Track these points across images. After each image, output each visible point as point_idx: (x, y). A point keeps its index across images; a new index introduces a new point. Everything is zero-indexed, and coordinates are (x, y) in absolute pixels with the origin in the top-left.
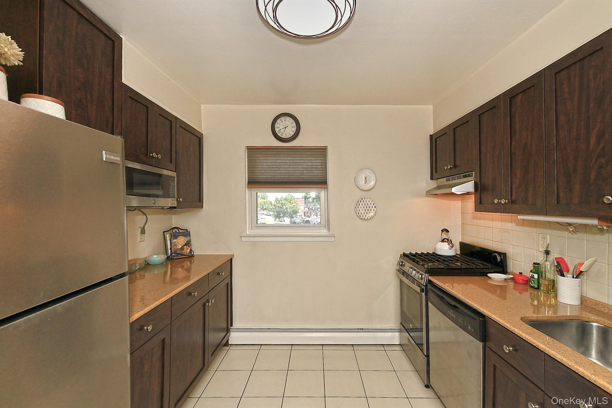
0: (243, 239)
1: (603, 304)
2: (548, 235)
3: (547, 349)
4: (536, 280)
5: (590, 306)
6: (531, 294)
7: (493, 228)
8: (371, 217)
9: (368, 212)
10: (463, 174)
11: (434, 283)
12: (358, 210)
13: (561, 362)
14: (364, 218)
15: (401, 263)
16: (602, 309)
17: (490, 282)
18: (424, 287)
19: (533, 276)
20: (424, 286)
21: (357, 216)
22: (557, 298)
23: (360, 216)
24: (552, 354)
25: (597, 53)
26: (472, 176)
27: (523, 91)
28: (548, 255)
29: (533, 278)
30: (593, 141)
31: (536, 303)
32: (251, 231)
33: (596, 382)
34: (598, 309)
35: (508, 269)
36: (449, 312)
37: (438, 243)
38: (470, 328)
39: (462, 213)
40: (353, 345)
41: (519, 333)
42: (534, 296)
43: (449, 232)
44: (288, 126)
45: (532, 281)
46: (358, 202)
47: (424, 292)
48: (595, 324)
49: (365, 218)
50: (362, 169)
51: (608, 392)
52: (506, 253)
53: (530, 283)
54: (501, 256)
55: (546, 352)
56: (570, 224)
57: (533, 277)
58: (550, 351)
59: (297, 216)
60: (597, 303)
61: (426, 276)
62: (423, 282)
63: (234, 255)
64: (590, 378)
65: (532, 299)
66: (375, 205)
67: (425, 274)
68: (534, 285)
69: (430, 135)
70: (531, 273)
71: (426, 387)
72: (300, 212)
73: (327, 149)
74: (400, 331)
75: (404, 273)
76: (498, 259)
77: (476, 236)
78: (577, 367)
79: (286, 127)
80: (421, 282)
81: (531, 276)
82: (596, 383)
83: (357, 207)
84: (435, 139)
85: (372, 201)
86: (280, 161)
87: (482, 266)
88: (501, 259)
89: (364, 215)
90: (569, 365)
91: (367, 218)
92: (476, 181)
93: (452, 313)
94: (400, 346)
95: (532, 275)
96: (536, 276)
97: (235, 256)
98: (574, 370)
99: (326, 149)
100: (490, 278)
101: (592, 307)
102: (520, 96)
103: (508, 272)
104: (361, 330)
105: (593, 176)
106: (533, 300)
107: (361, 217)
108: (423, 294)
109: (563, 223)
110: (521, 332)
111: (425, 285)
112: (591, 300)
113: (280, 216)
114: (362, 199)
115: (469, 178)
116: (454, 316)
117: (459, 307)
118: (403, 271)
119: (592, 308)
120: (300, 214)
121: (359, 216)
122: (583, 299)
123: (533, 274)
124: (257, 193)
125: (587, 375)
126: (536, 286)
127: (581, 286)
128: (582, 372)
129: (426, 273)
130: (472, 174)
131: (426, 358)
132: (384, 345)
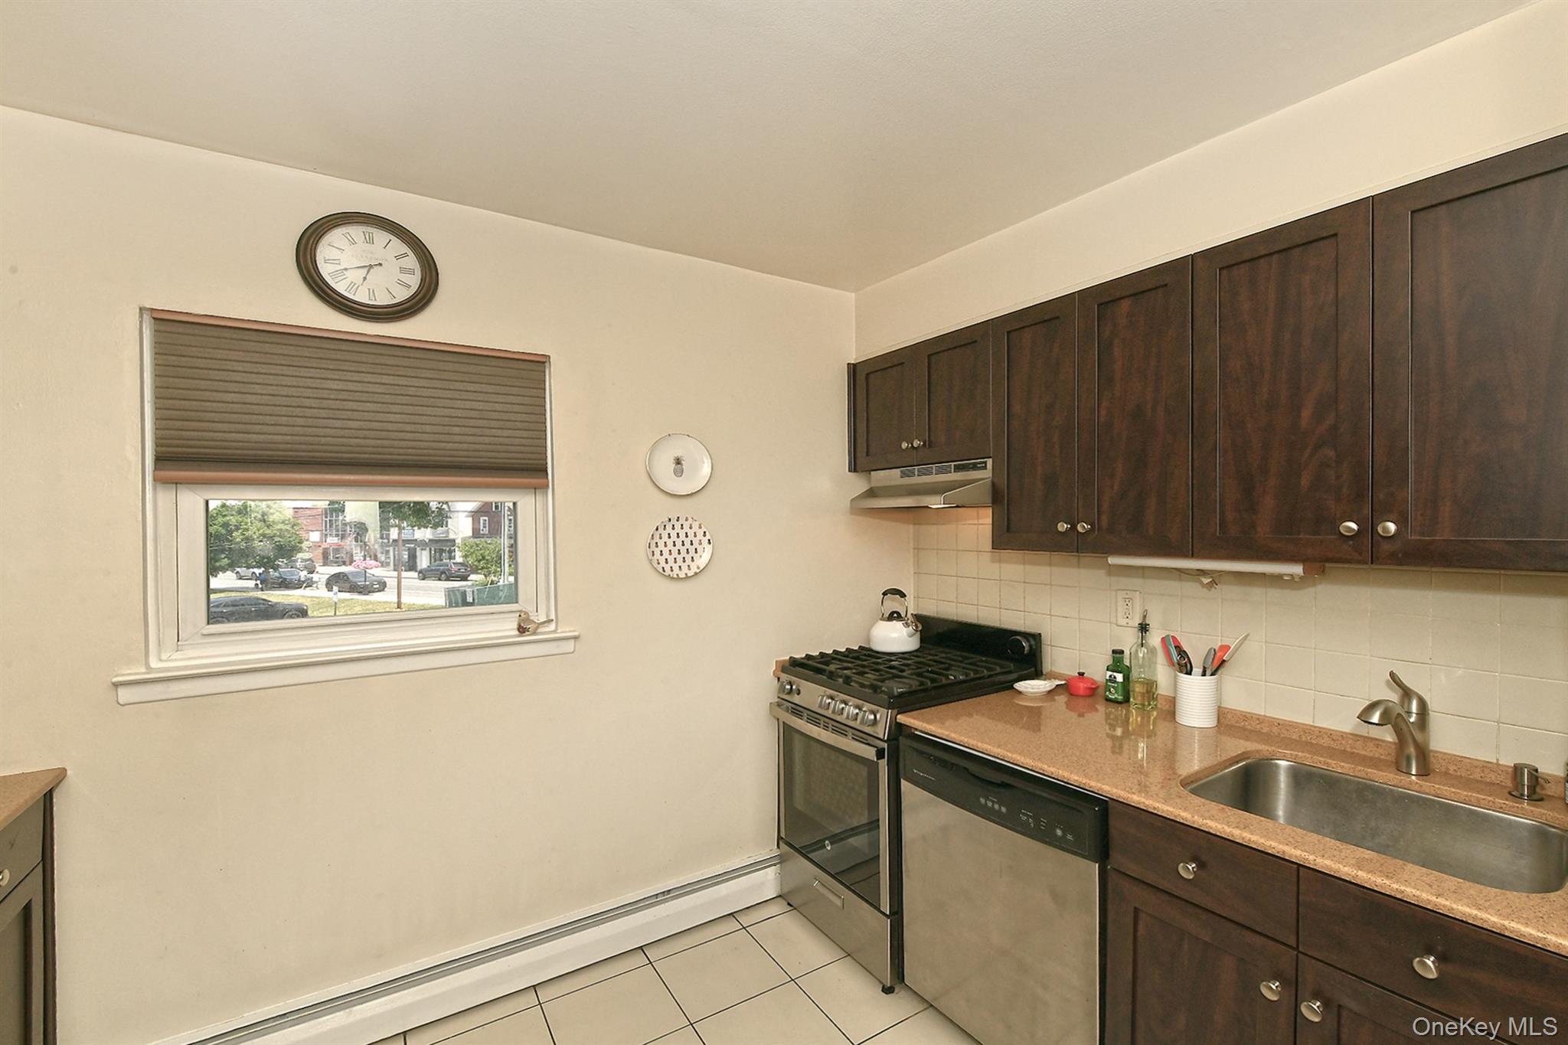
0: (125, 695)
1: (1260, 717)
2: (1138, 592)
3: (1311, 858)
4: (1120, 685)
5: (1234, 724)
6: (1107, 716)
7: (1001, 580)
8: (698, 571)
9: (688, 558)
10: (955, 463)
11: (913, 730)
12: (657, 553)
13: (1353, 881)
14: (675, 576)
15: (788, 687)
16: (1258, 727)
17: (1020, 703)
18: (886, 745)
19: (1115, 677)
20: (885, 741)
21: (655, 569)
22: (1175, 718)
23: (664, 571)
24: (1327, 866)
25: (1321, 243)
26: (986, 469)
27: (1135, 295)
28: (1145, 633)
29: (1115, 682)
30: (1306, 413)
31: (1119, 732)
32: (178, 655)
33: (1454, 912)
34: (1249, 727)
35: (1044, 668)
36: (982, 801)
37: (874, 624)
38: (1059, 832)
39: (914, 549)
40: (644, 948)
41: (1222, 830)
42: (1116, 719)
43: (905, 596)
44: (380, 264)
45: (1112, 689)
46: (657, 529)
47: (884, 757)
48: (1283, 763)
49: (677, 575)
50: (669, 435)
51: (1485, 927)
52: (1040, 634)
53: (1107, 693)
54: (1028, 641)
55: (1310, 863)
56: (1203, 572)
57: (1113, 680)
58: (1319, 860)
59: (296, 561)
60: (1246, 717)
61: (884, 715)
62: (882, 731)
63: (65, 770)
64: (1436, 905)
65: (1110, 724)
66: (708, 536)
67: (886, 711)
68: (1116, 696)
69: (848, 364)
70: (1109, 673)
71: (886, 993)
72: (307, 549)
73: (547, 365)
74: (781, 860)
75: (797, 711)
76: (1024, 647)
77: (955, 600)
78: (1397, 887)
79: (371, 266)
80: (874, 732)
81: (1108, 678)
82: (1453, 914)
83: (653, 545)
84: (864, 375)
85: (700, 525)
86: (341, 386)
87: (998, 670)
88: (1030, 646)
89: (676, 567)
90: (1377, 886)
91: (686, 574)
92: (995, 480)
93: (993, 802)
94: (779, 899)
95: (1110, 676)
96: (1120, 677)
97: (69, 773)
98: (1393, 894)
99: (544, 362)
100: (1020, 693)
101: (1238, 725)
102: (1125, 304)
103: (1044, 673)
104: (667, 895)
105: (1305, 481)
106: (1113, 727)
107: (668, 572)
108: (883, 764)
109: (1192, 570)
110: (1226, 828)
111: (886, 738)
112: (1233, 712)
113: (218, 564)
114: (670, 520)
115: (974, 472)
116: (1004, 809)
117: (1016, 785)
118: (793, 706)
119: (1239, 727)
120: (306, 556)
121: (661, 571)
122: (1220, 714)
123: (1115, 674)
124: (207, 503)
125: (1428, 900)
126: (1120, 697)
127: (1219, 690)
128: (1414, 895)
129: (888, 709)
130: (985, 463)
131: (889, 920)
132: (735, 915)
